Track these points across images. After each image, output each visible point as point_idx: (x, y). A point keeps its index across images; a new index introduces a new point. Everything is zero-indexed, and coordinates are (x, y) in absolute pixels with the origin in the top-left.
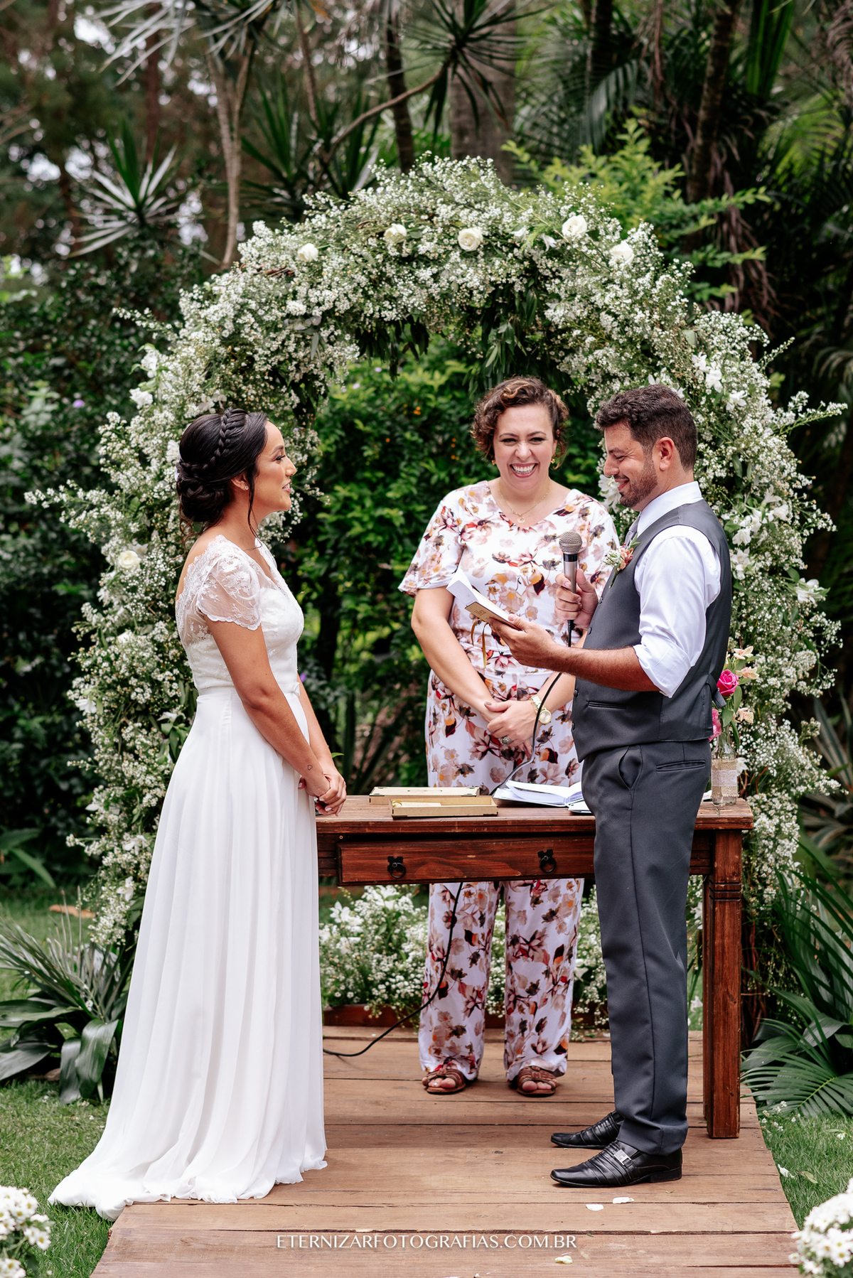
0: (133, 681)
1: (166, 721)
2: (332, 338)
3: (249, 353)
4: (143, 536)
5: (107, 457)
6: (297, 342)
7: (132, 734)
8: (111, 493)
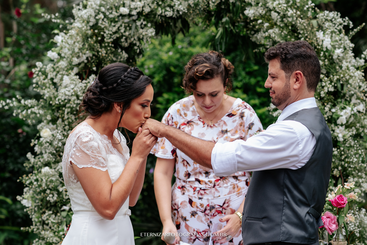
0: (48, 191)
1: (64, 210)
2: (143, 26)
3: (102, 33)
4: (54, 121)
5: (37, 84)
6: (125, 27)
7: (48, 217)
8: (38, 101)
